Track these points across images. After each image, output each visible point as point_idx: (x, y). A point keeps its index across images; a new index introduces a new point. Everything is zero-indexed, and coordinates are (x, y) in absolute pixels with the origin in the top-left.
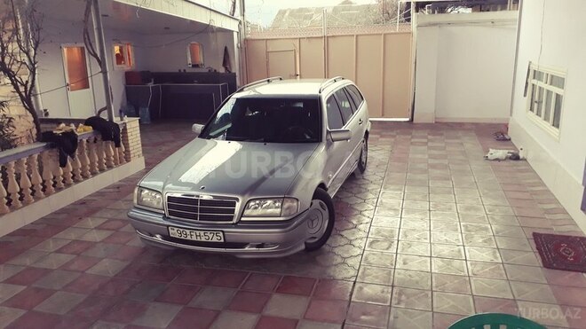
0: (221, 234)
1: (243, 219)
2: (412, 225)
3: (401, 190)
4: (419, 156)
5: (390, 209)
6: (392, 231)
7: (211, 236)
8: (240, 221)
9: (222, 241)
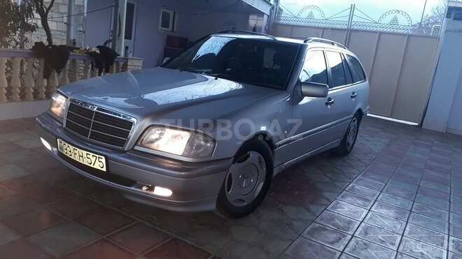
0: (103, 160)
1: (137, 148)
2: (381, 222)
3: (383, 182)
4: (418, 155)
5: (360, 198)
6: (350, 223)
7: (93, 159)
8: (133, 149)
9: (104, 169)
